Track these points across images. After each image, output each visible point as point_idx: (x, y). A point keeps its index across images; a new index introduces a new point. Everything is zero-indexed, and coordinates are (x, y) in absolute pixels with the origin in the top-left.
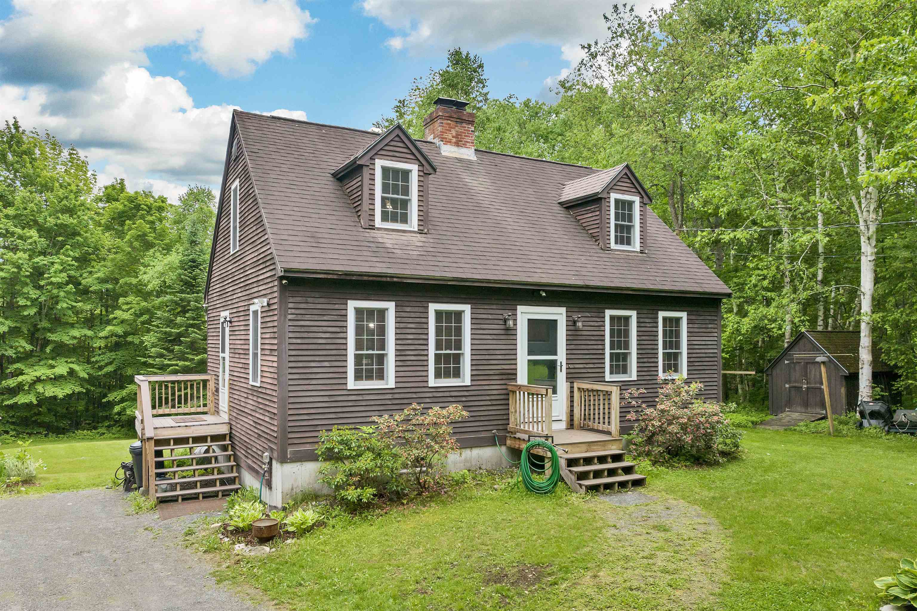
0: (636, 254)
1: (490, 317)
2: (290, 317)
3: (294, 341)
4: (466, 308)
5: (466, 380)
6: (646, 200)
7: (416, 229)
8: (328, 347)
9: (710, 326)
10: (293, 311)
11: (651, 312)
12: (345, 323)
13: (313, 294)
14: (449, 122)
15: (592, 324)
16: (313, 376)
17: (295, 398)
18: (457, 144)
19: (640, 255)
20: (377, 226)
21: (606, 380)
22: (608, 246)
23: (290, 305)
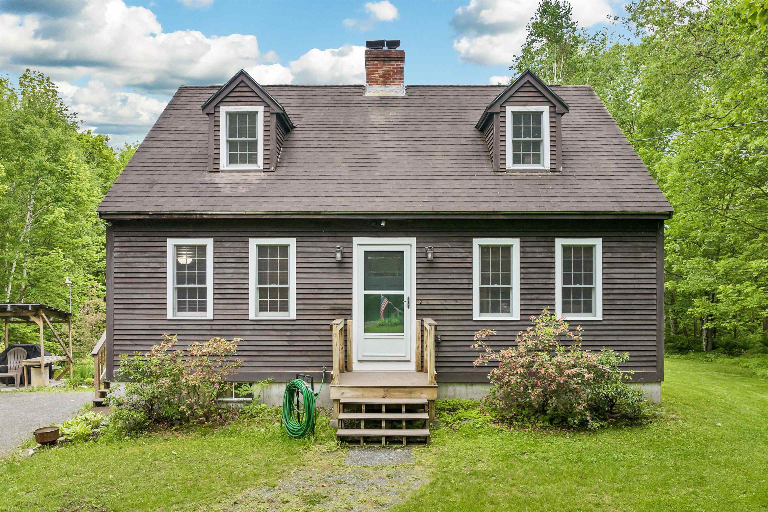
0: (544, 173)
1: (319, 250)
2: (116, 254)
3: (119, 275)
4: (292, 242)
5: (292, 314)
6: (559, 108)
7: (262, 168)
8: (149, 281)
9: (643, 255)
10: (118, 249)
11: (543, 239)
12: (165, 259)
13: (136, 234)
14: (376, 62)
15: (454, 255)
16: (136, 307)
17: (120, 326)
18: (384, 83)
19: (551, 173)
20: (221, 168)
21: (474, 319)
22: (502, 166)
23: (116, 244)
